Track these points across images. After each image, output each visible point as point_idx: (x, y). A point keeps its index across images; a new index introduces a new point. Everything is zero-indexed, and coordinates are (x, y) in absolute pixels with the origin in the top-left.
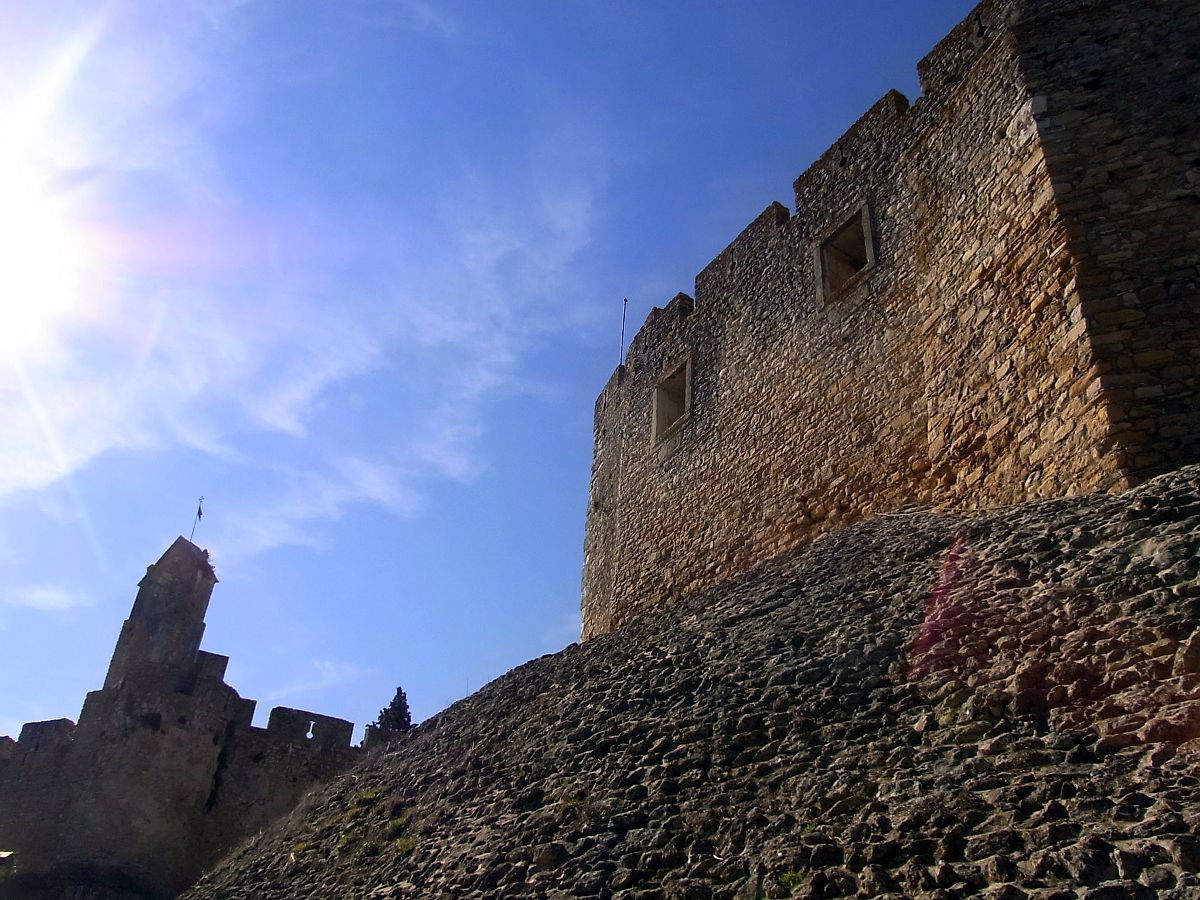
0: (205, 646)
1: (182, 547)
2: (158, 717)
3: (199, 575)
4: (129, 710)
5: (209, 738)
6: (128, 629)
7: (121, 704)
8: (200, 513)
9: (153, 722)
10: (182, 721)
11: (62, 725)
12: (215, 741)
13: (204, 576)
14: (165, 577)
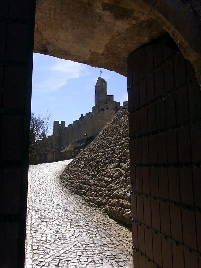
0: (108, 95)
1: (99, 79)
2: (103, 109)
3: (103, 83)
4: (99, 109)
5: (113, 110)
6: (95, 95)
7: (97, 108)
8: (101, 72)
9: (102, 110)
10: (107, 108)
11: (90, 113)
12: (114, 110)
13: (104, 83)
14: (99, 85)
